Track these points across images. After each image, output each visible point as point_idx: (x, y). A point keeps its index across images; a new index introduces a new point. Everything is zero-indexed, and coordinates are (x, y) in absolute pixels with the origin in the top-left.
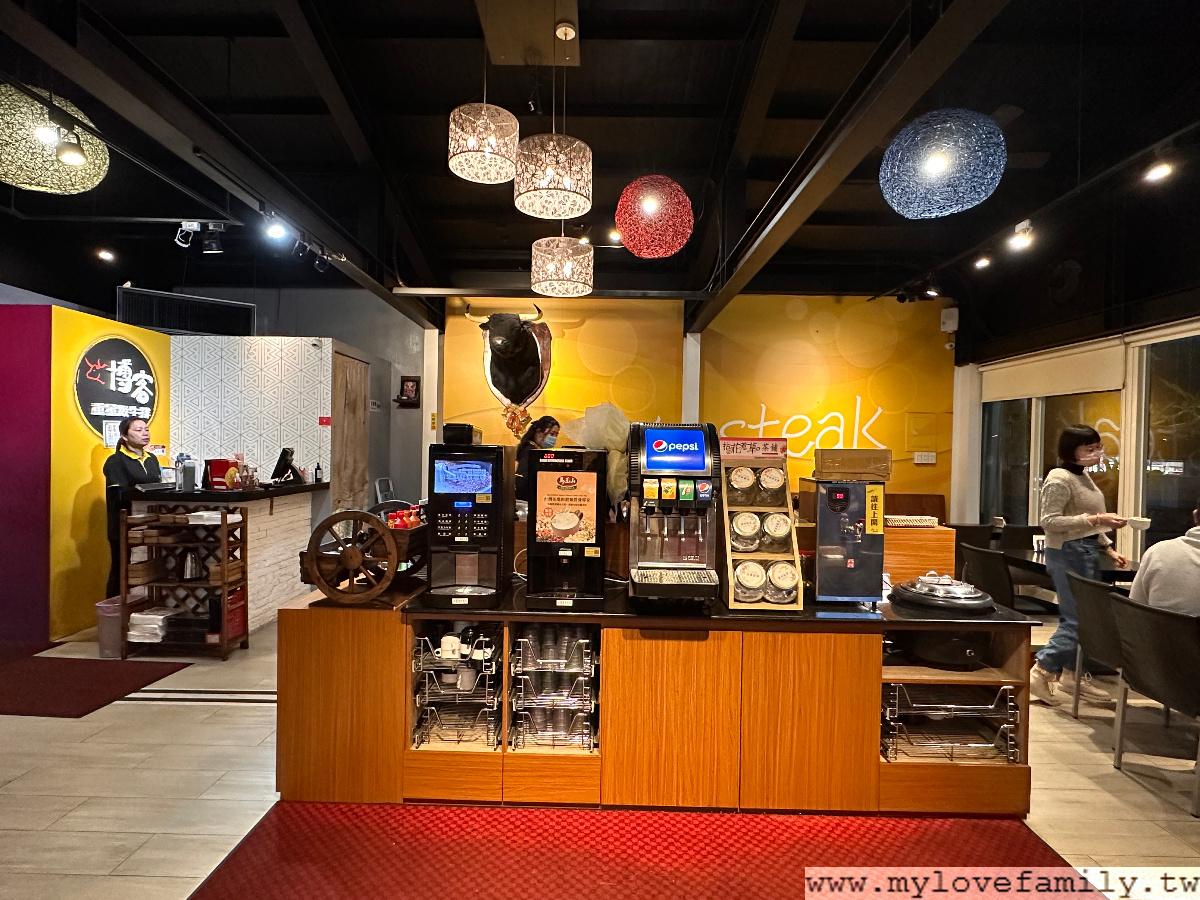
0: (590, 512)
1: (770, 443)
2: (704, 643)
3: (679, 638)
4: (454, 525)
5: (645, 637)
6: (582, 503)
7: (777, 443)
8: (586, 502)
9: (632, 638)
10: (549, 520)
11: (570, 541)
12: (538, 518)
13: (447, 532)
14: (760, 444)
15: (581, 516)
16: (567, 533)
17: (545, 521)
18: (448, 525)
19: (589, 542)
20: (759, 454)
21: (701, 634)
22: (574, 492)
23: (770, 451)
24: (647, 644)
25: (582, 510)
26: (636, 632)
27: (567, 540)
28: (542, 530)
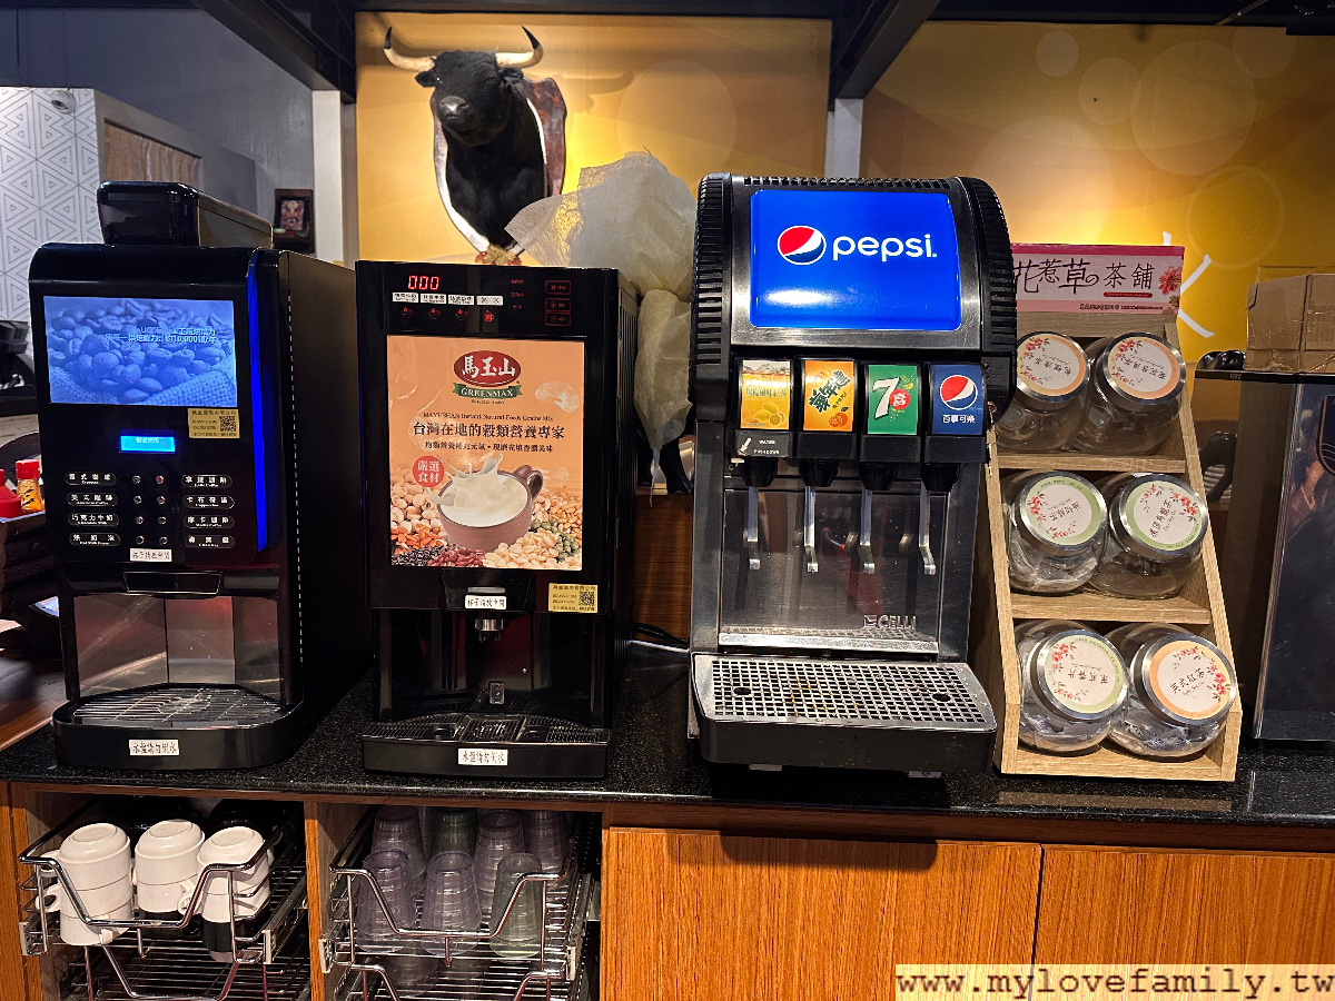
0: (566, 470)
1: (1131, 263)
2: (921, 877)
3: (842, 862)
4: (122, 509)
5: (738, 856)
6: (539, 441)
7: (1152, 260)
8: (551, 441)
9: (697, 862)
10: (430, 495)
11: (503, 565)
12: (395, 490)
13: (102, 532)
14: (1098, 265)
15: (536, 485)
16: (492, 536)
17: (418, 500)
18: (104, 510)
19: (564, 566)
20: (1093, 294)
21: (913, 851)
22: (511, 406)
23: (1127, 287)
24: (744, 878)
25: (539, 464)
26: (712, 839)
27: (492, 561)
28: (408, 527)
